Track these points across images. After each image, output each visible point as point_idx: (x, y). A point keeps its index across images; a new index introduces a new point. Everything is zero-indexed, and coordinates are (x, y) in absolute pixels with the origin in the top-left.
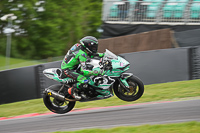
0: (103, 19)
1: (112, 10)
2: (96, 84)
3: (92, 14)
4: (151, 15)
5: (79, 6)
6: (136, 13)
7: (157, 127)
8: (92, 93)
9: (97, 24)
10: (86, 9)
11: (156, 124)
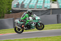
0: (12, 8)
1: (14, 5)
2: (31, 24)
3: (8, 6)
4: (25, 7)
5: (5, 4)
6: (21, 7)
7: (27, 39)
8: (29, 27)
9: (10, 9)
10: (7, 5)
11: (27, 38)
